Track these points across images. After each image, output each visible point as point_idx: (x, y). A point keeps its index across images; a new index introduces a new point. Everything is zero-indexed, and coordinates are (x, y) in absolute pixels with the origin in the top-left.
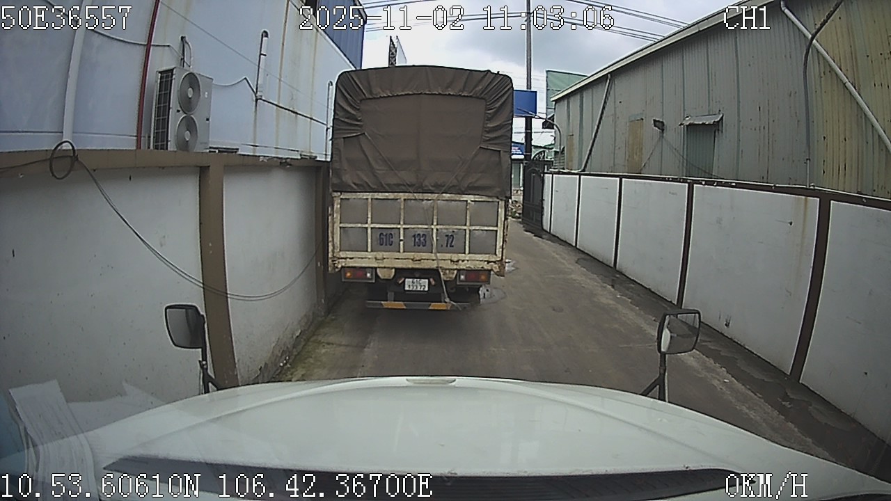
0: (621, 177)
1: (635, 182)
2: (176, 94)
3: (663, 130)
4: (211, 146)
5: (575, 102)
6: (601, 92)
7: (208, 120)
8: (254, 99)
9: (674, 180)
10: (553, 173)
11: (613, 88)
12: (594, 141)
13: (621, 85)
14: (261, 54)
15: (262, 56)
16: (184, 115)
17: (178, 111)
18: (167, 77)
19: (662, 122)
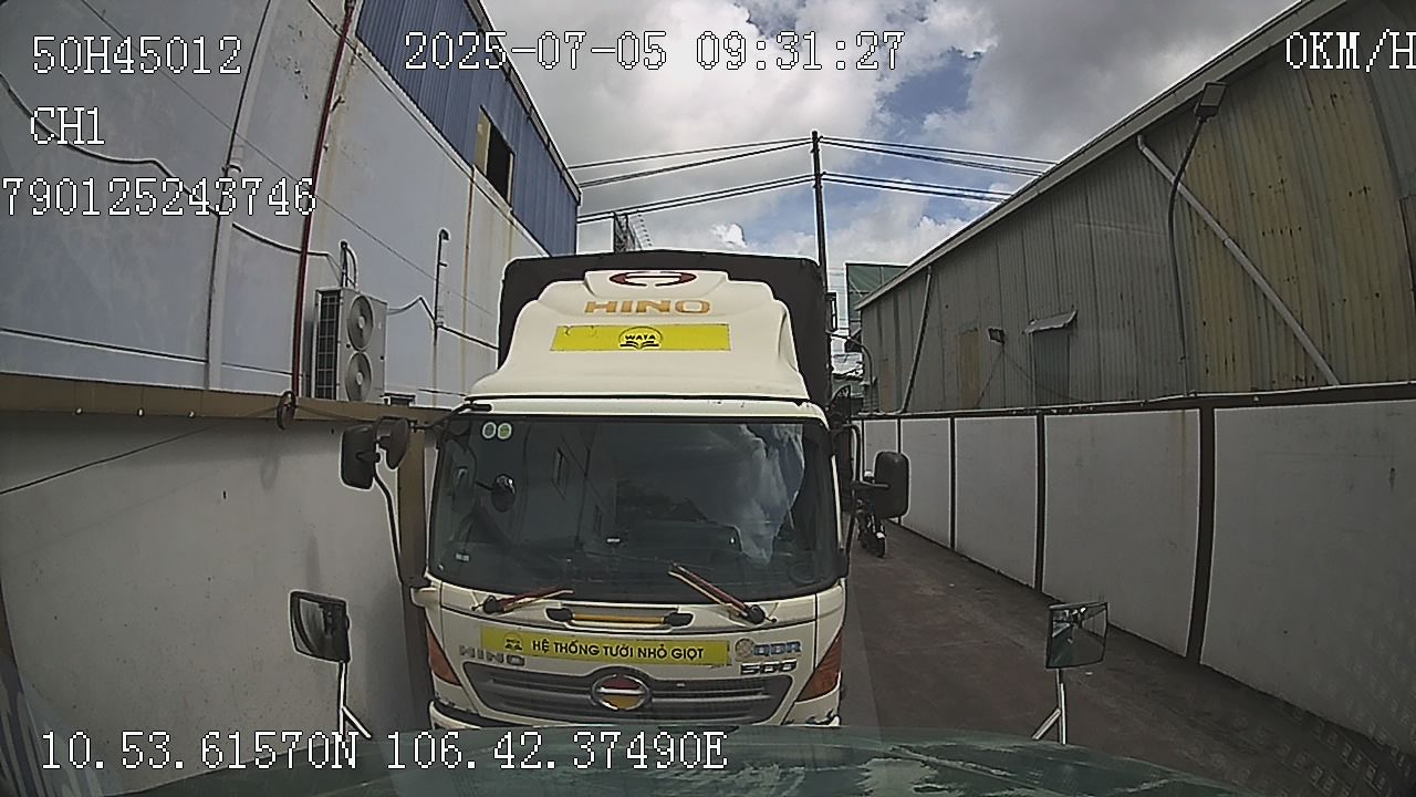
0: (952, 416)
1: (971, 422)
2: (345, 323)
3: (1003, 342)
4: (386, 392)
5: (888, 309)
6: (920, 295)
7: (382, 358)
8: (433, 326)
9: (1019, 413)
10: (863, 419)
11: (936, 288)
12: (916, 365)
13: (946, 281)
14: (439, 264)
15: (441, 267)
16: (356, 352)
17: (348, 346)
18: (332, 300)
19: (1001, 332)
